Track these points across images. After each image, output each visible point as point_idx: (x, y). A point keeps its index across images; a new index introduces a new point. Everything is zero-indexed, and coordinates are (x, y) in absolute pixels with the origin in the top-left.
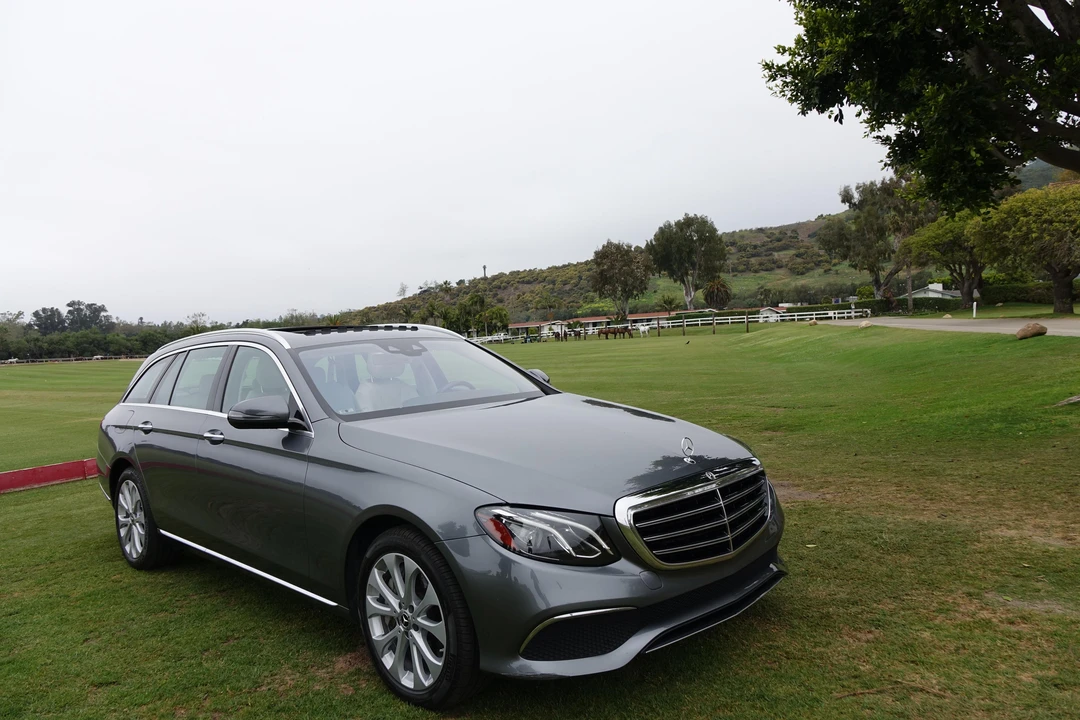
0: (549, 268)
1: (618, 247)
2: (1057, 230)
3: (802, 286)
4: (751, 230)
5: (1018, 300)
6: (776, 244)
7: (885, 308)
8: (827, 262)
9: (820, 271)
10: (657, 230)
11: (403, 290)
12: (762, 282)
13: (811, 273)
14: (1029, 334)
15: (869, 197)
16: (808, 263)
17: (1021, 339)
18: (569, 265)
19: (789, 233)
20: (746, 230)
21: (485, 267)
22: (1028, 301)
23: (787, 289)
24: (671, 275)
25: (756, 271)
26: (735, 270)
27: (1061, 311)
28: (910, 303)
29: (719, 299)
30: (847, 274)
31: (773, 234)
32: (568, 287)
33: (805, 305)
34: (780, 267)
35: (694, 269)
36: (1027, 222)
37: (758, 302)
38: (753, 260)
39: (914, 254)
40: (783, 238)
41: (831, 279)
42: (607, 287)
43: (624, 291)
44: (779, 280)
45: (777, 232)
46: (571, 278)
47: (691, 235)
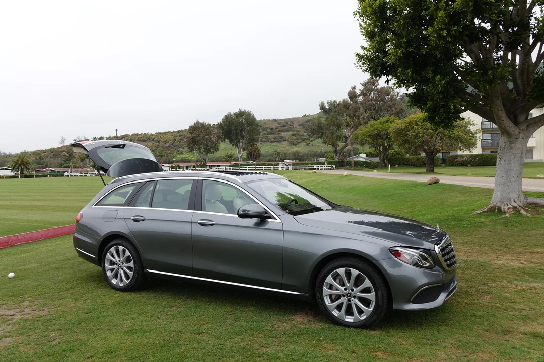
0: (156, 133)
1: (203, 125)
2: (430, 133)
3: (296, 152)
4: (270, 120)
5: (405, 165)
6: (283, 128)
7: (341, 165)
8: (308, 139)
9: (305, 144)
10: (224, 116)
11: (63, 141)
12: (275, 148)
13: (300, 145)
14: (433, 182)
15: (333, 108)
16: (299, 139)
17: (429, 184)
18: (168, 132)
19: (289, 123)
20: (267, 120)
21: (117, 130)
22: (409, 165)
23: (288, 152)
24: (231, 142)
25: (272, 142)
26: (261, 141)
27: (429, 171)
28: (353, 163)
29: (254, 155)
30: (318, 146)
31: (281, 122)
32: (167, 145)
33: (298, 162)
34: (284, 141)
35: (243, 139)
36: (418, 128)
37: (274, 159)
38: (270, 136)
39: (359, 139)
40: (285, 125)
41: (310, 148)
42: (196, 146)
43: (205, 149)
44: (283, 147)
45: (283, 122)
46: (170, 140)
47: (242, 120)
